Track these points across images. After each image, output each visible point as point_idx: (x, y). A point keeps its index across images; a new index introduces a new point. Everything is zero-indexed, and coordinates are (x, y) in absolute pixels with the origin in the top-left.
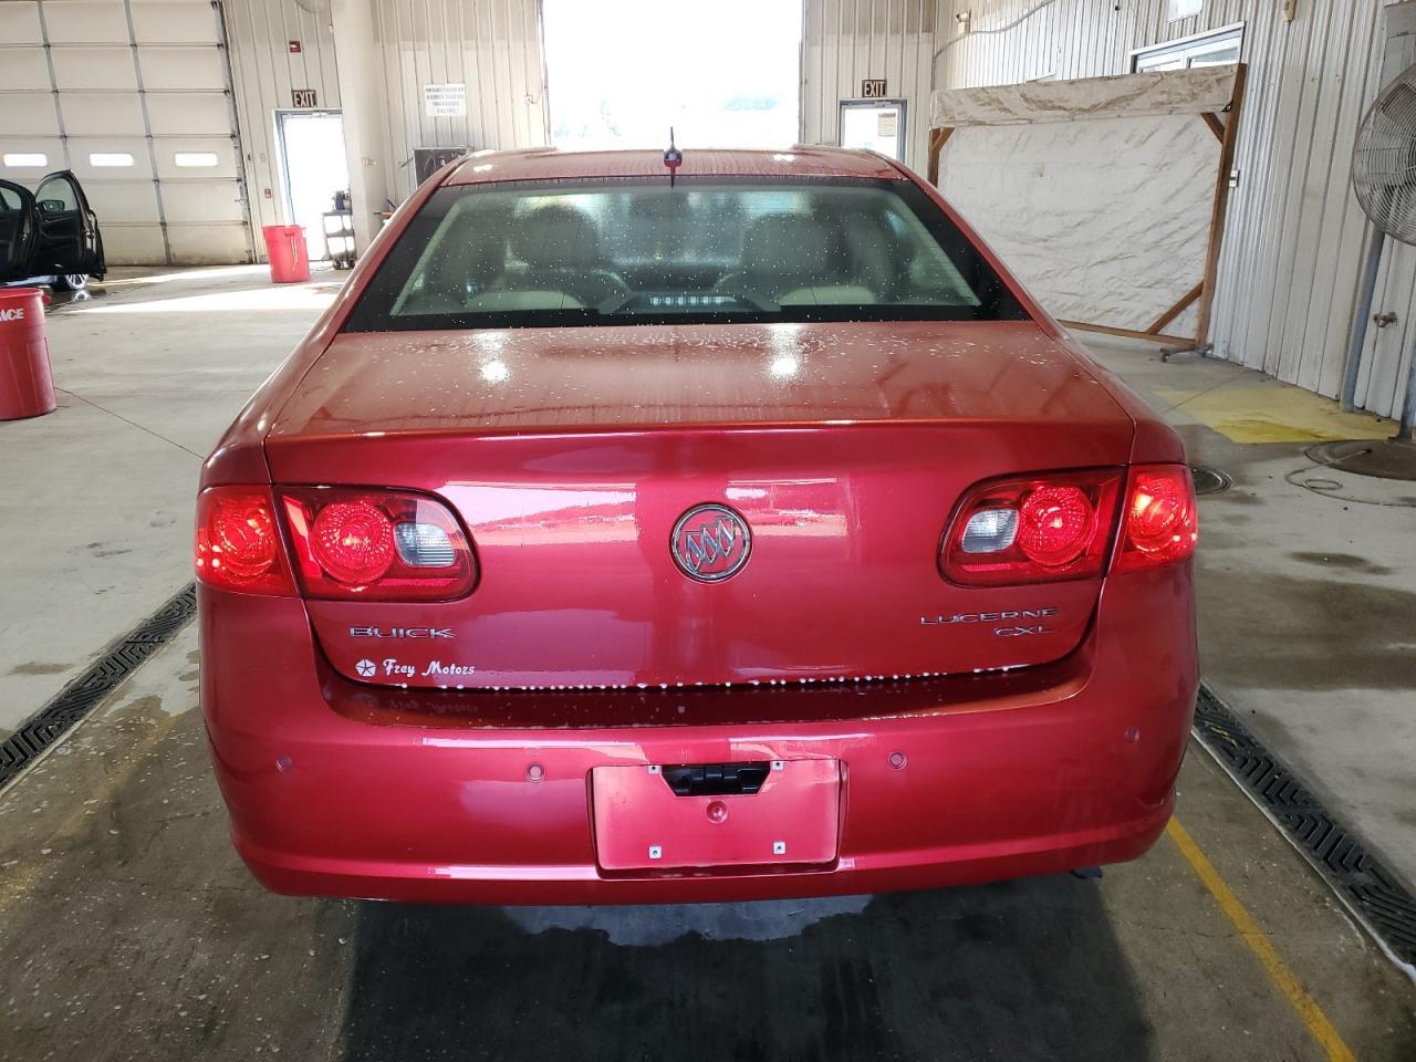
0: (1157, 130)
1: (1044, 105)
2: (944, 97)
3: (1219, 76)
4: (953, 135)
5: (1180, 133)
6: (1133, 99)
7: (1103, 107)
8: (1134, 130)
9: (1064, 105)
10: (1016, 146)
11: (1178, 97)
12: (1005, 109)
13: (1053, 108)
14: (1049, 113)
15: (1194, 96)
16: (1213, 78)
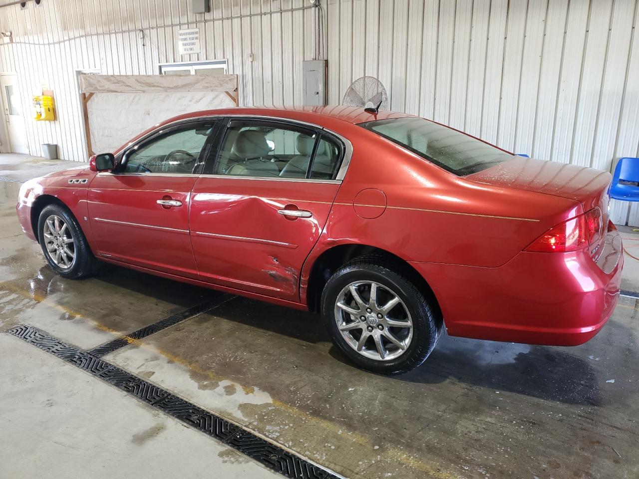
0: (204, 97)
1: (149, 85)
2: (88, 79)
3: (230, 78)
4: (94, 96)
5: (214, 99)
6: (194, 85)
7: (180, 87)
8: (193, 96)
9: (161, 85)
10: (133, 102)
11: (214, 85)
12: (128, 86)
13: (154, 86)
14: (152, 88)
15: (221, 85)
16: (228, 79)
